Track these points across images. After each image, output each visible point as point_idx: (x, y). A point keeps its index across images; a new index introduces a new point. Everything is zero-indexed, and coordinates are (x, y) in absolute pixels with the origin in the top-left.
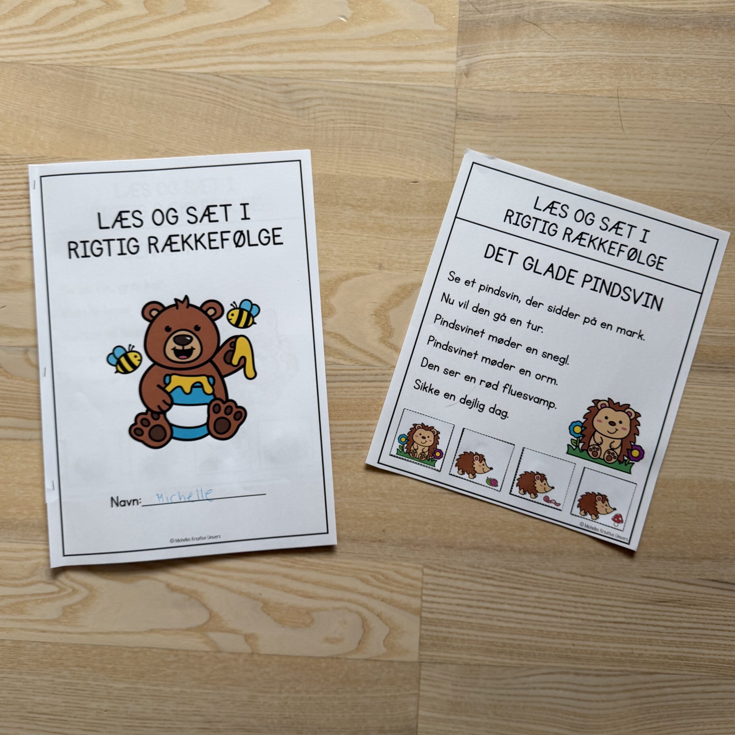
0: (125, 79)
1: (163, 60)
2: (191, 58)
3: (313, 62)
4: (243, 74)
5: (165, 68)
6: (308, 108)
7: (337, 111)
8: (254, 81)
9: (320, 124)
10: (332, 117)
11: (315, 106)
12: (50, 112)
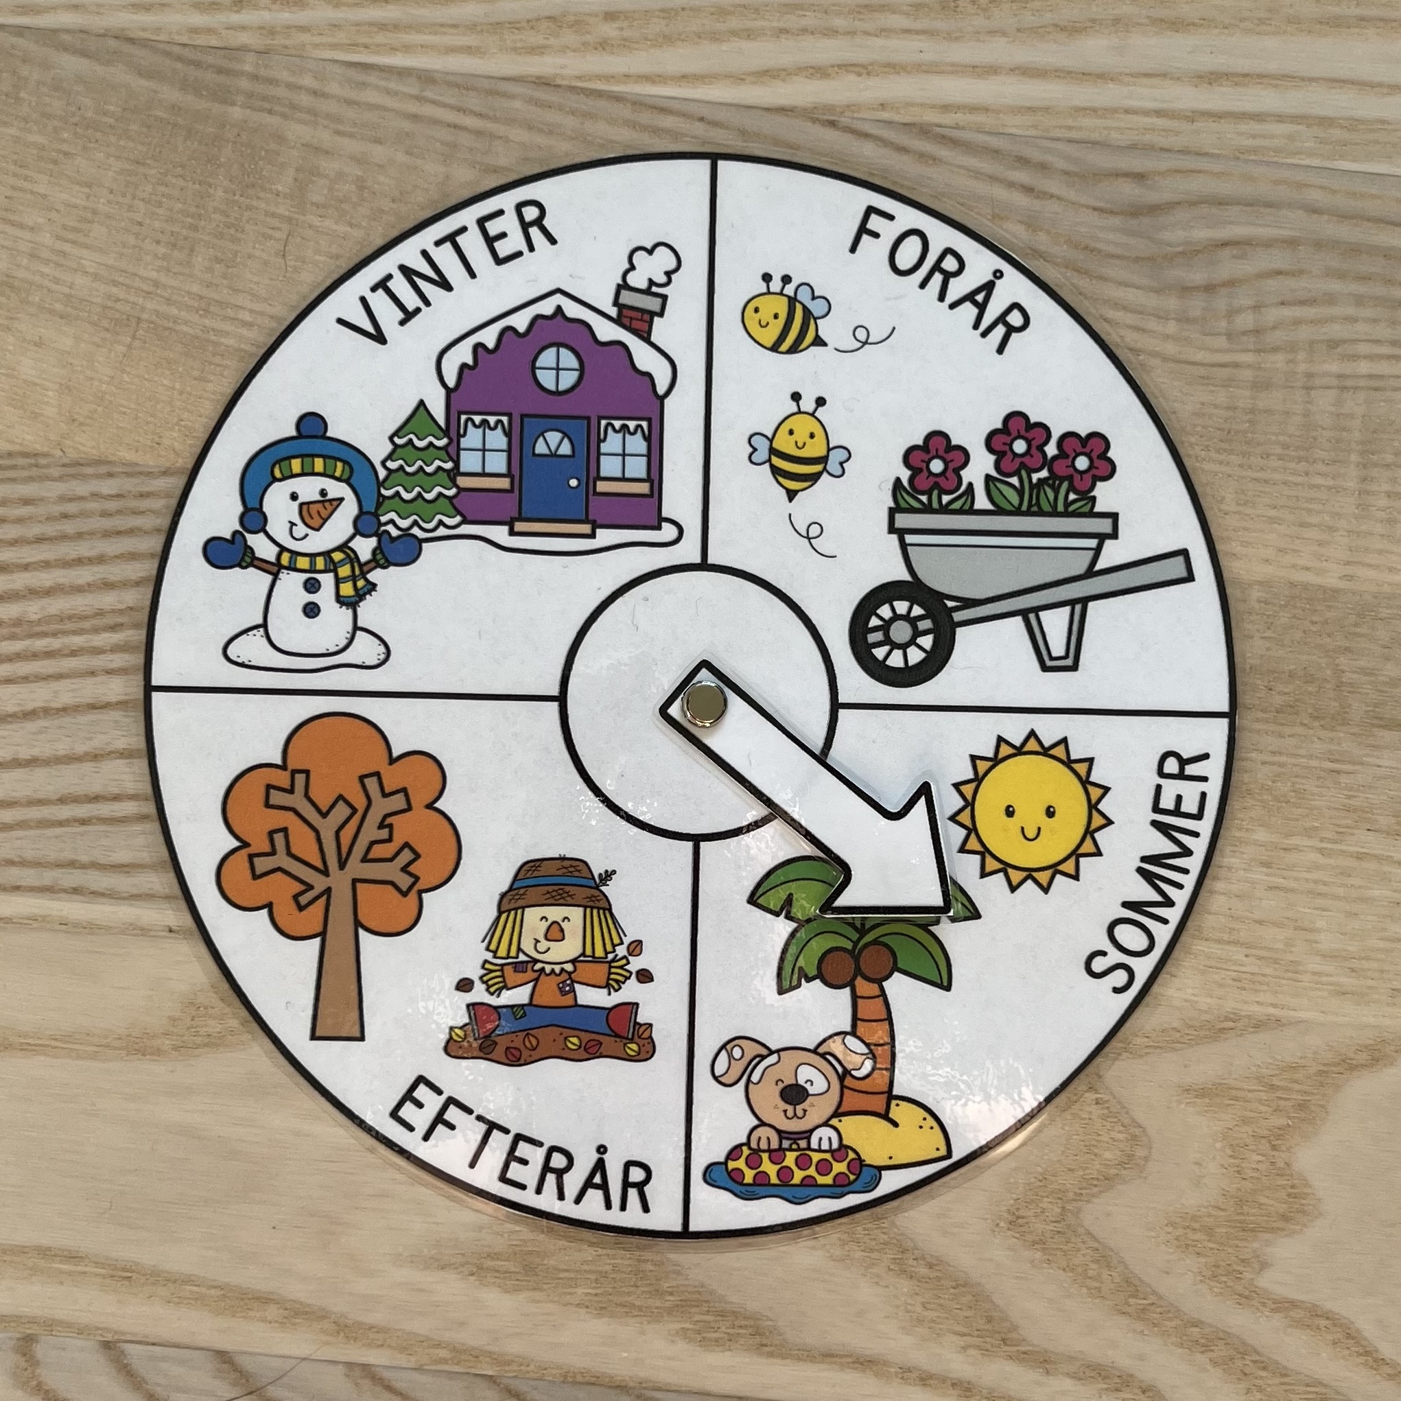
0: (415, 117)
1: (588, 38)
2: (715, 37)
3: (1261, 78)
4: (948, 119)
5: (599, 77)
6: (1231, 283)
7: (1359, 300)
8: (996, 153)
9: (1279, 359)
10: (1336, 330)
11: (1262, 276)
12: (67, 247)
